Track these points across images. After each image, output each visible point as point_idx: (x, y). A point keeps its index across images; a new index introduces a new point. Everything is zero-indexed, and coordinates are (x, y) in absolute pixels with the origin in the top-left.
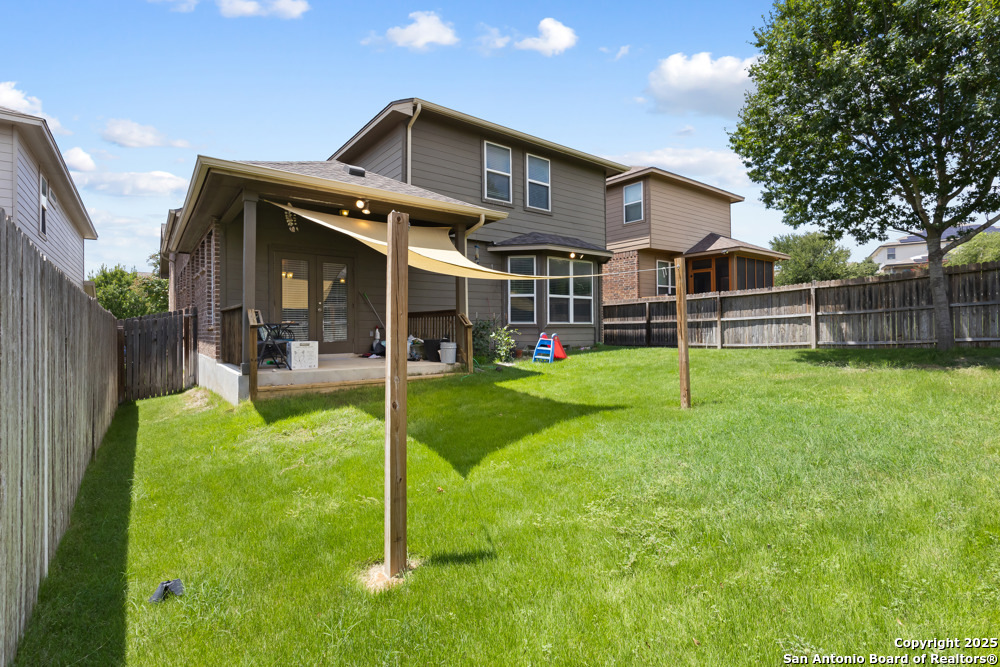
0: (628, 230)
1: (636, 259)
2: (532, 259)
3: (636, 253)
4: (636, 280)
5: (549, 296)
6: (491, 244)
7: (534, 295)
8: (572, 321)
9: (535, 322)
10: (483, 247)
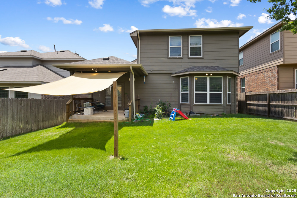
0: (272, 56)
1: (276, 71)
2: (188, 78)
3: (276, 67)
4: (276, 81)
5: (195, 92)
6: (172, 74)
7: (189, 92)
8: (208, 102)
9: (189, 103)
10: (170, 75)
